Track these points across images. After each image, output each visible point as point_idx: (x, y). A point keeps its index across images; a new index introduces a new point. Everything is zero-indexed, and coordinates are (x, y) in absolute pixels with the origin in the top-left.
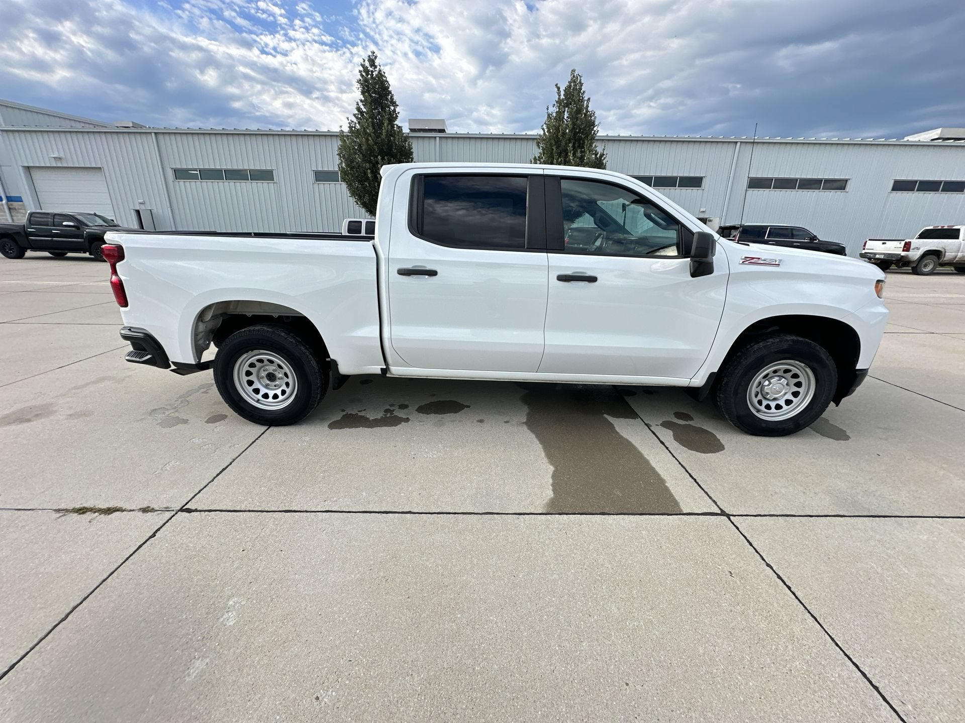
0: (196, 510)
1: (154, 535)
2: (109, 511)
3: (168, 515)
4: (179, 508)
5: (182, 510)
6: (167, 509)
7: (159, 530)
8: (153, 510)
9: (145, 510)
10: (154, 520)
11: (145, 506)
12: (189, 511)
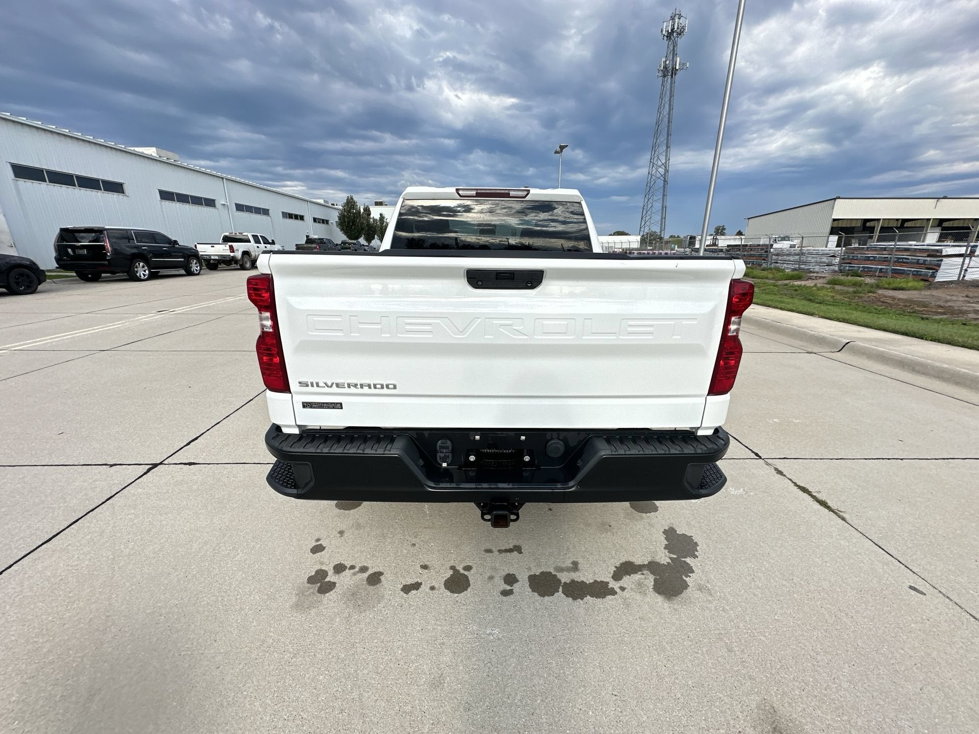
0: (753, 452)
1: (784, 458)
2: (804, 490)
3: (769, 461)
4: (760, 461)
5: (760, 458)
6: (767, 464)
7: (780, 459)
8: (776, 469)
9: (780, 472)
10: (780, 465)
11: (779, 475)
12: (757, 454)
